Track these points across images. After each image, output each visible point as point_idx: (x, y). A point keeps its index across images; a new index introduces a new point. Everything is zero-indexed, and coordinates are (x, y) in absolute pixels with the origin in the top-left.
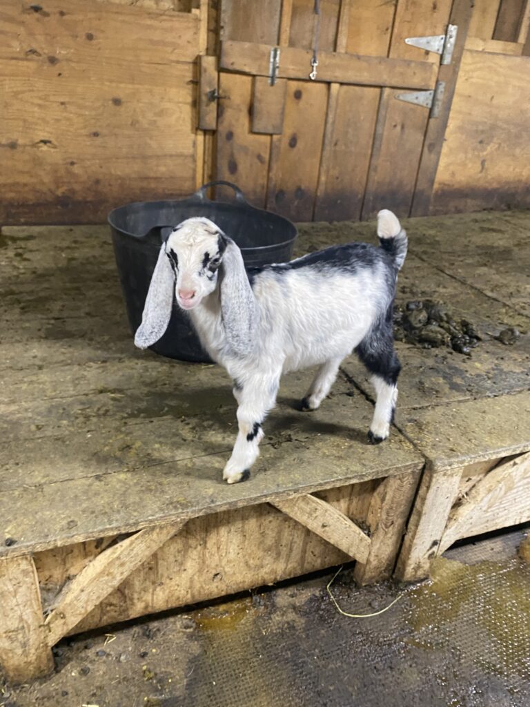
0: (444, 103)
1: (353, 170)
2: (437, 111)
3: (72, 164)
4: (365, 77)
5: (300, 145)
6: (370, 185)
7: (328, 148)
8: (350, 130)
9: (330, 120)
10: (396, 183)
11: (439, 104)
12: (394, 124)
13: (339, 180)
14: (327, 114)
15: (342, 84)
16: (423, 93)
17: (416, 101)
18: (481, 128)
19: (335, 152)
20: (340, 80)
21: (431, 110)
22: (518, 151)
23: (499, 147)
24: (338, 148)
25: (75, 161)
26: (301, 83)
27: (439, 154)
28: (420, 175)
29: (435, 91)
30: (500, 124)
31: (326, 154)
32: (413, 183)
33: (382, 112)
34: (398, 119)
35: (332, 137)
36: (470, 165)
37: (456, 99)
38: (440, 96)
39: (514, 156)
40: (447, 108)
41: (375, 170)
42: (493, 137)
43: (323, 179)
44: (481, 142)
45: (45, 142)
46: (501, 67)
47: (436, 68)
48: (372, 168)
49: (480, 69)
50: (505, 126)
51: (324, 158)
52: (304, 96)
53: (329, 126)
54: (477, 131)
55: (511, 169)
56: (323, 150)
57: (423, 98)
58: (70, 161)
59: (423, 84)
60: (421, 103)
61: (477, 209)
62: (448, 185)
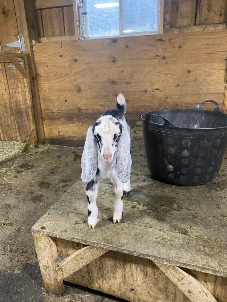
3: (167, 98)
25: (168, 96)
45: (157, 89)
58: (166, 96)
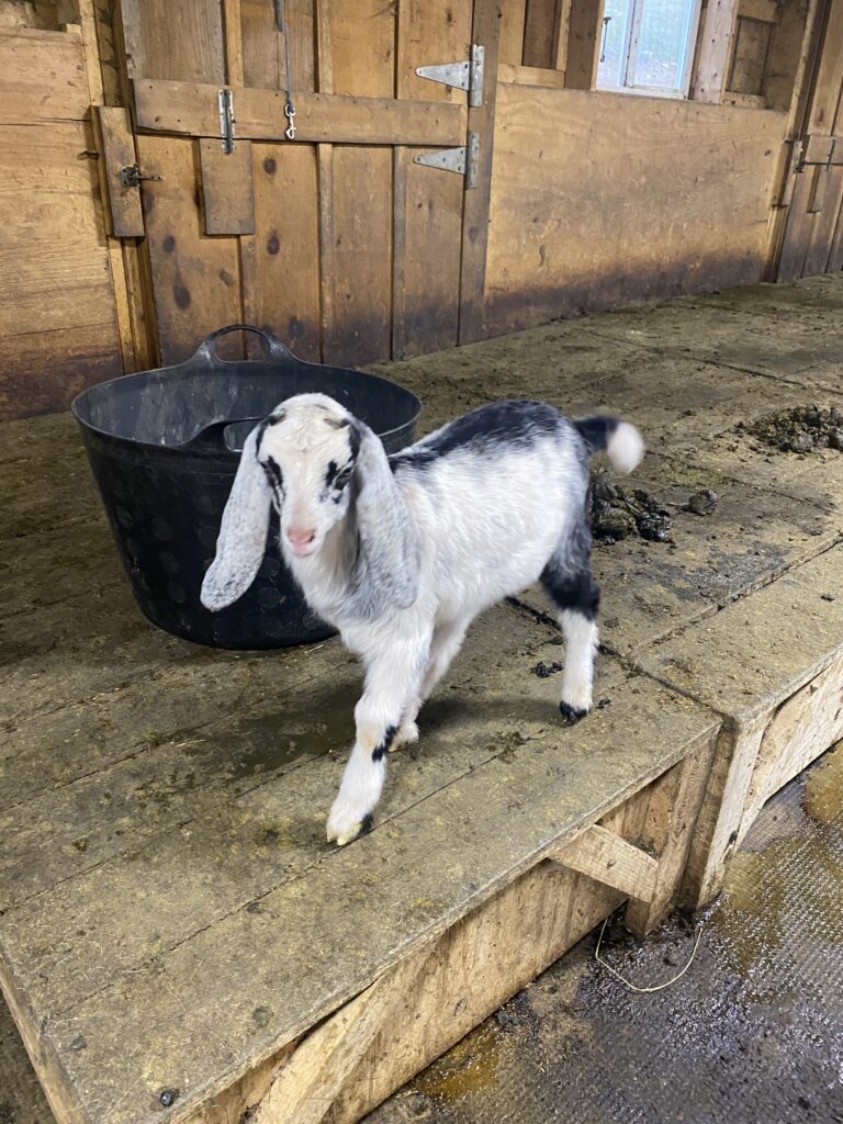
0: (481, 165)
1: (370, 282)
2: (473, 177)
4: (367, 132)
5: (285, 248)
6: (397, 301)
7: (328, 251)
8: (356, 217)
9: (325, 203)
10: (432, 295)
11: (475, 166)
12: (418, 202)
13: (352, 298)
14: (319, 194)
15: (335, 144)
16: (452, 151)
17: (443, 165)
18: (532, 199)
19: (339, 255)
20: (331, 140)
21: (466, 176)
22: (583, 229)
23: (559, 225)
24: (343, 248)
26: (271, 146)
27: (485, 243)
28: (463, 279)
29: (468, 147)
30: (555, 190)
31: (327, 258)
32: (457, 292)
33: (400, 186)
34: (421, 194)
35: (332, 232)
36: (525, 256)
37: (496, 159)
38: (475, 156)
39: (579, 236)
40: (487, 172)
41: (402, 277)
42: (549, 211)
43: (328, 300)
44: (535, 220)
46: (546, 107)
47: (464, 111)
48: (396, 275)
49: (520, 111)
50: (562, 193)
51: (324, 267)
52: (280, 168)
53: (324, 213)
54: (528, 204)
55: (578, 257)
56: (320, 253)
57: (453, 160)
59: (451, 137)
60: (450, 168)
61: (542, 320)
62: (502, 289)
